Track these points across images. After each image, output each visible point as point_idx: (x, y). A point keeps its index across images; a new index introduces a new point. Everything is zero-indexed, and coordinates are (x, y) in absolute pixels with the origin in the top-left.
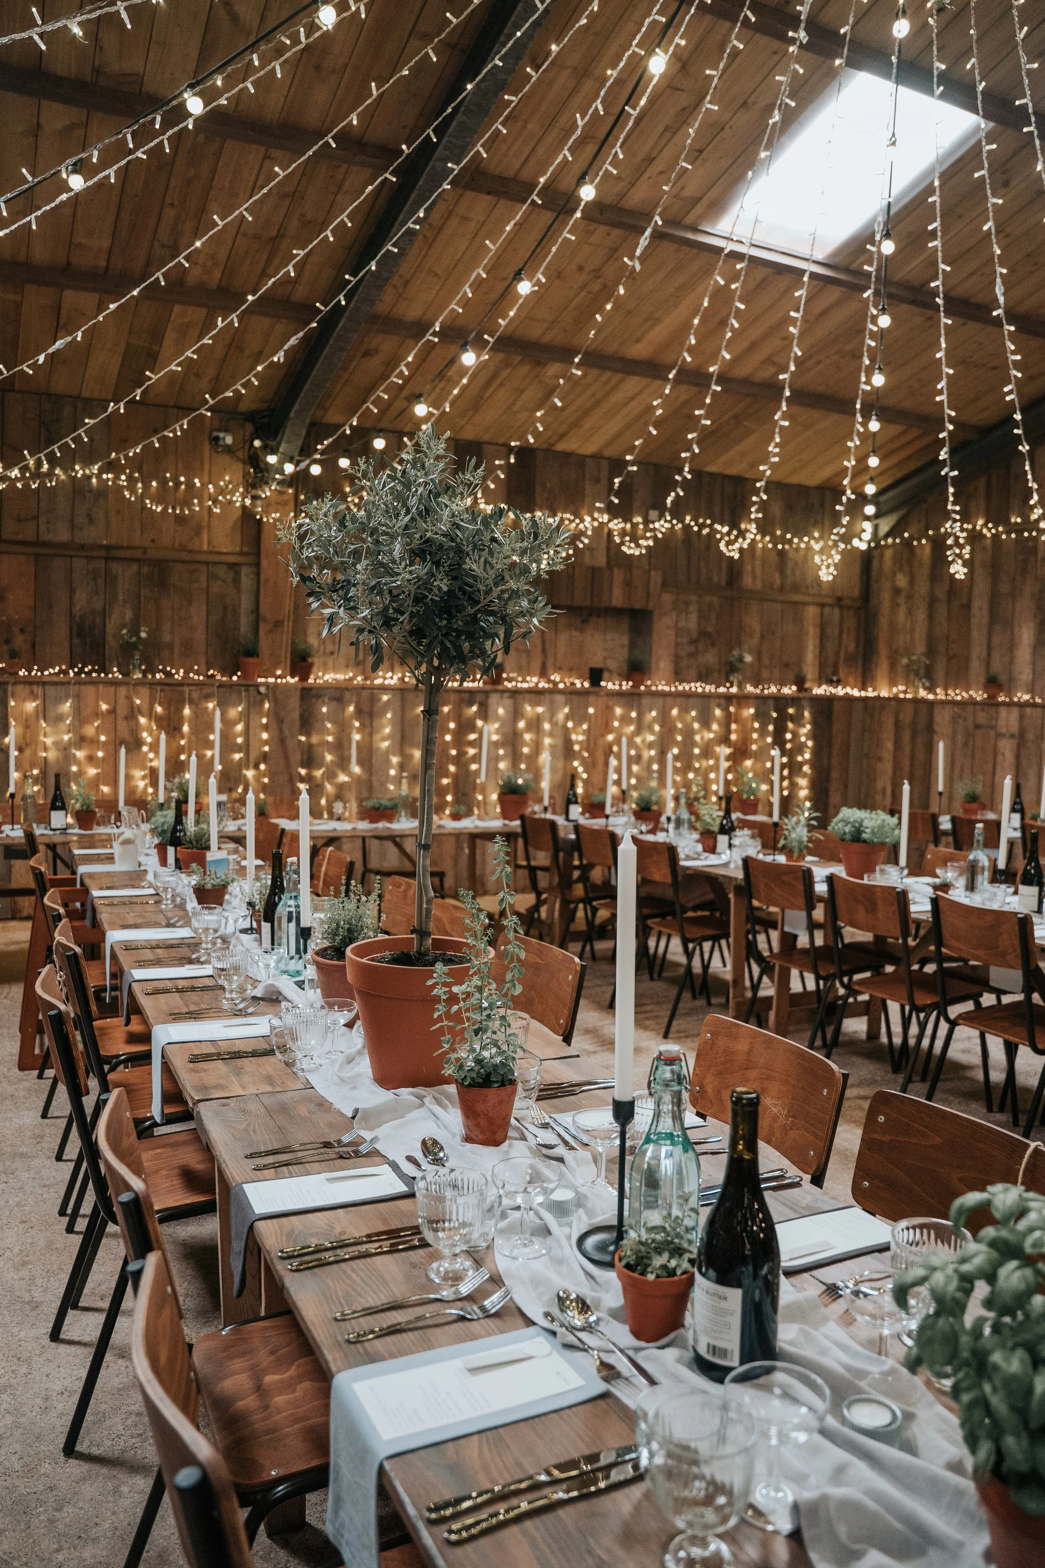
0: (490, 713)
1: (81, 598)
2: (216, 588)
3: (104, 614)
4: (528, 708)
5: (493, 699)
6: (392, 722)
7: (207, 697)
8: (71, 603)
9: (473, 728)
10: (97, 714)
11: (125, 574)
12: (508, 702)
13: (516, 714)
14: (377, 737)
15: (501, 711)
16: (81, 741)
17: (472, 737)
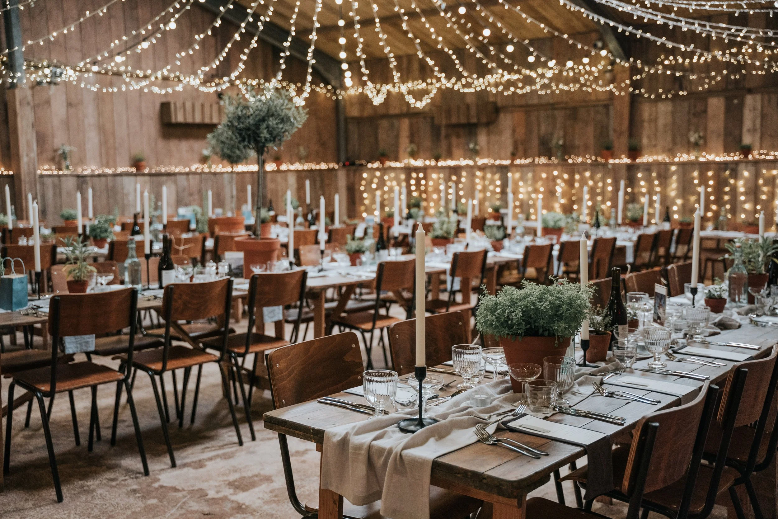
0: (739, 176)
1: (543, 127)
2: (599, 117)
3: (552, 134)
4: (764, 172)
5: (741, 167)
6: (678, 181)
7: (586, 170)
8: (539, 130)
9: (727, 184)
10: (541, 179)
11: (560, 115)
12: (752, 168)
13: (757, 175)
14: (669, 189)
15: (746, 174)
16: (536, 191)
17: (727, 189)
